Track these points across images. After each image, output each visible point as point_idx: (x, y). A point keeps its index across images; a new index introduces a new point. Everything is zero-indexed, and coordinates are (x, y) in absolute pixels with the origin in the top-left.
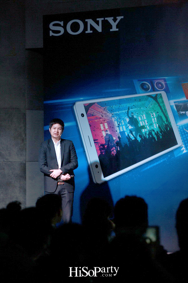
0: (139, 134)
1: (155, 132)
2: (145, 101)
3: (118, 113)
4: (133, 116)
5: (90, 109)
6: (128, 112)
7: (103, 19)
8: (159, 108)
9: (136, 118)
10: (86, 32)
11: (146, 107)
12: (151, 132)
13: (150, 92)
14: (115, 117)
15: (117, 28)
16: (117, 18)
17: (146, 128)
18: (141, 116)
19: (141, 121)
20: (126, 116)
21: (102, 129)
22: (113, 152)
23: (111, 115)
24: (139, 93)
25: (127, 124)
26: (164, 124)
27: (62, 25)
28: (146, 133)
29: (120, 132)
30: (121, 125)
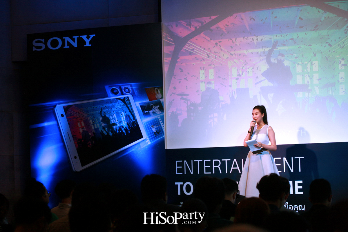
0: (111, 130)
1: (124, 128)
2: (115, 103)
3: (93, 113)
4: (105, 116)
5: (68, 110)
6: (101, 112)
7: (78, 37)
8: (127, 108)
9: (108, 117)
10: (64, 47)
11: (116, 108)
12: (121, 128)
13: (119, 95)
14: (90, 117)
15: (90, 44)
16: (90, 36)
17: (116, 125)
18: (112, 115)
19: (112, 119)
20: (99, 116)
21: (79, 127)
22: (89, 145)
23: (86, 115)
24: (110, 97)
25: (100, 122)
26: (131, 121)
27: (44, 42)
28: (116, 129)
29: (95, 129)
30: (95, 122)
